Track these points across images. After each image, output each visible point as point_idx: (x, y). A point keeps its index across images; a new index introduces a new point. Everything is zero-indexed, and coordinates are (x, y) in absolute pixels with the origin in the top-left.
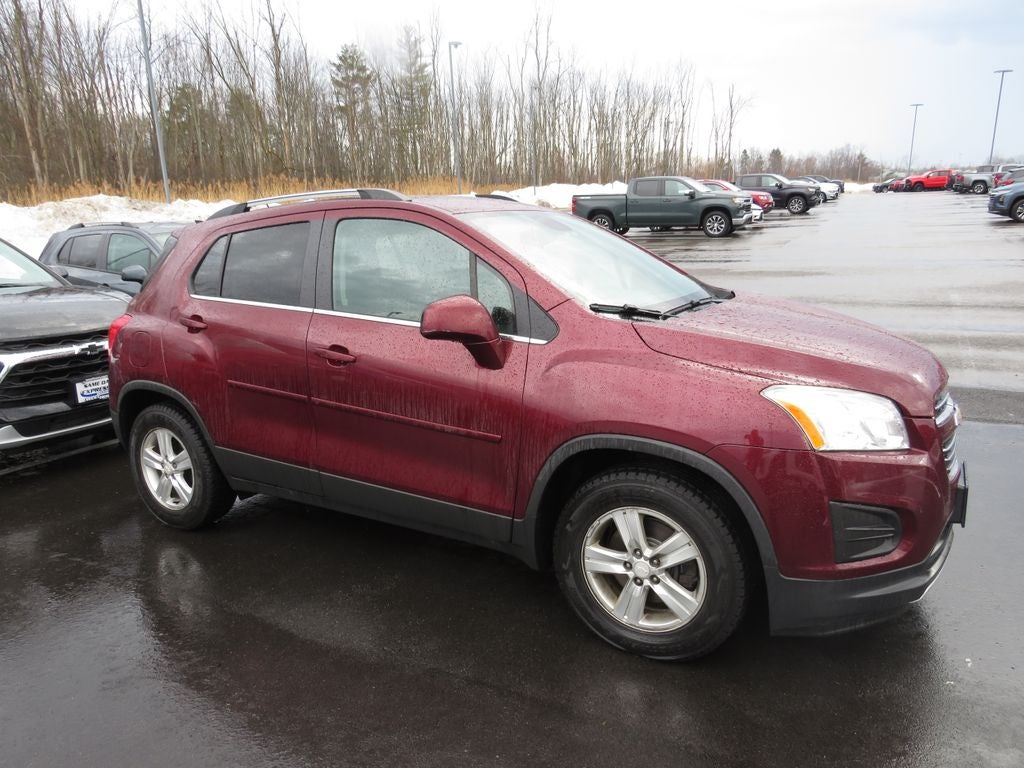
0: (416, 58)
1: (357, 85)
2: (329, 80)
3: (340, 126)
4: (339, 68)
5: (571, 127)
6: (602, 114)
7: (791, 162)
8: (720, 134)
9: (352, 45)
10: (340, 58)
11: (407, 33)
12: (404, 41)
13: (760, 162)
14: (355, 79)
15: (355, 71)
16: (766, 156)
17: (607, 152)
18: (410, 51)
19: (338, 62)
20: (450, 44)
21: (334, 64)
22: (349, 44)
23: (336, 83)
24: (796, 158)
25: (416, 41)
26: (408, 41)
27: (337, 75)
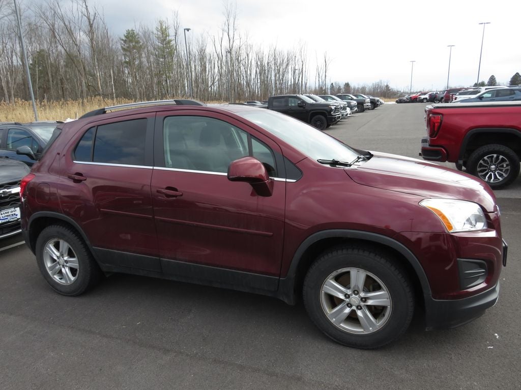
0: (166, 36)
1: (135, 51)
2: (120, 48)
3: (126, 72)
4: (125, 41)
5: (246, 72)
6: (261, 64)
7: (354, 89)
8: (320, 75)
9: (132, 30)
10: (126, 37)
11: (161, 24)
12: (159, 28)
13: (339, 89)
14: (134, 47)
15: (134, 44)
16: (342, 86)
17: (265, 84)
18: (162, 34)
19: (124, 38)
20: (185, 30)
21: (123, 40)
22: (130, 29)
23: (124, 49)
24: (357, 87)
25: (166, 28)
26: (162, 28)
27: (124, 45)
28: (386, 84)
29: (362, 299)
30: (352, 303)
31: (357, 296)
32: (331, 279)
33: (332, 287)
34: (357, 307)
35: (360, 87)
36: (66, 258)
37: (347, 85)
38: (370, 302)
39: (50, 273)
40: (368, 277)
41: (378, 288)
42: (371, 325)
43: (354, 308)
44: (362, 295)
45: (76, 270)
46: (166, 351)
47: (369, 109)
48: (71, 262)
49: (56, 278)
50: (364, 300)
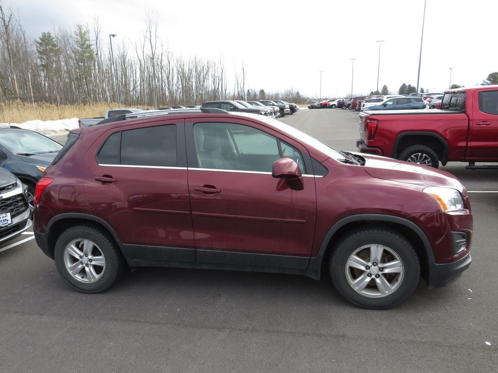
0: (85, 41)
1: (52, 54)
2: (36, 51)
3: (42, 75)
4: (41, 44)
5: (168, 78)
6: (183, 73)
7: (269, 96)
8: (239, 84)
9: (48, 33)
10: (41, 39)
11: (80, 28)
12: (78, 32)
13: (255, 95)
14: (51, 50)
15: (50, 47)
16: (258, 93)
17: (187, 90)
18: (81, 38)
19: (40, 41)
20: (110, 35)
21: (38, 42)
22: (46, 32)
23: (39, 52)
24: (271, 93)
25: (85, 33)
26: (80, 32)
27: (40, 48)
28: (296, 92)
29: (380, 268)
30: (372, 273)
31: (376, 267)
32: (354, 255)
33: (355, 261)
34: (376, 276)
35: (274, 94)
36: (90, 257)
37: (262, 92)
38: (386, 271)
39: (71, 272)
40: (385, 251)
41: (392, 258)
42: (388, 289)
43: (373, 276)
44: (380, 265)
45: (102, 267)
46: (220, 329)
47: (288, 114)
48: (95, 260)
49: (78, 277)
50: (382, 269)
